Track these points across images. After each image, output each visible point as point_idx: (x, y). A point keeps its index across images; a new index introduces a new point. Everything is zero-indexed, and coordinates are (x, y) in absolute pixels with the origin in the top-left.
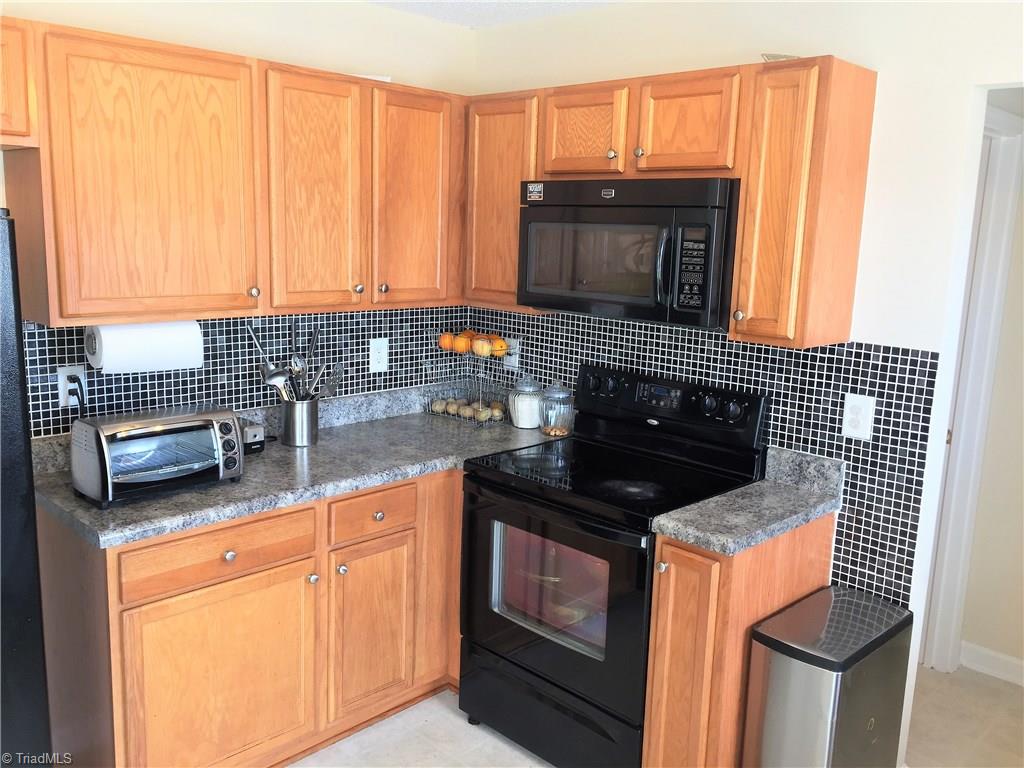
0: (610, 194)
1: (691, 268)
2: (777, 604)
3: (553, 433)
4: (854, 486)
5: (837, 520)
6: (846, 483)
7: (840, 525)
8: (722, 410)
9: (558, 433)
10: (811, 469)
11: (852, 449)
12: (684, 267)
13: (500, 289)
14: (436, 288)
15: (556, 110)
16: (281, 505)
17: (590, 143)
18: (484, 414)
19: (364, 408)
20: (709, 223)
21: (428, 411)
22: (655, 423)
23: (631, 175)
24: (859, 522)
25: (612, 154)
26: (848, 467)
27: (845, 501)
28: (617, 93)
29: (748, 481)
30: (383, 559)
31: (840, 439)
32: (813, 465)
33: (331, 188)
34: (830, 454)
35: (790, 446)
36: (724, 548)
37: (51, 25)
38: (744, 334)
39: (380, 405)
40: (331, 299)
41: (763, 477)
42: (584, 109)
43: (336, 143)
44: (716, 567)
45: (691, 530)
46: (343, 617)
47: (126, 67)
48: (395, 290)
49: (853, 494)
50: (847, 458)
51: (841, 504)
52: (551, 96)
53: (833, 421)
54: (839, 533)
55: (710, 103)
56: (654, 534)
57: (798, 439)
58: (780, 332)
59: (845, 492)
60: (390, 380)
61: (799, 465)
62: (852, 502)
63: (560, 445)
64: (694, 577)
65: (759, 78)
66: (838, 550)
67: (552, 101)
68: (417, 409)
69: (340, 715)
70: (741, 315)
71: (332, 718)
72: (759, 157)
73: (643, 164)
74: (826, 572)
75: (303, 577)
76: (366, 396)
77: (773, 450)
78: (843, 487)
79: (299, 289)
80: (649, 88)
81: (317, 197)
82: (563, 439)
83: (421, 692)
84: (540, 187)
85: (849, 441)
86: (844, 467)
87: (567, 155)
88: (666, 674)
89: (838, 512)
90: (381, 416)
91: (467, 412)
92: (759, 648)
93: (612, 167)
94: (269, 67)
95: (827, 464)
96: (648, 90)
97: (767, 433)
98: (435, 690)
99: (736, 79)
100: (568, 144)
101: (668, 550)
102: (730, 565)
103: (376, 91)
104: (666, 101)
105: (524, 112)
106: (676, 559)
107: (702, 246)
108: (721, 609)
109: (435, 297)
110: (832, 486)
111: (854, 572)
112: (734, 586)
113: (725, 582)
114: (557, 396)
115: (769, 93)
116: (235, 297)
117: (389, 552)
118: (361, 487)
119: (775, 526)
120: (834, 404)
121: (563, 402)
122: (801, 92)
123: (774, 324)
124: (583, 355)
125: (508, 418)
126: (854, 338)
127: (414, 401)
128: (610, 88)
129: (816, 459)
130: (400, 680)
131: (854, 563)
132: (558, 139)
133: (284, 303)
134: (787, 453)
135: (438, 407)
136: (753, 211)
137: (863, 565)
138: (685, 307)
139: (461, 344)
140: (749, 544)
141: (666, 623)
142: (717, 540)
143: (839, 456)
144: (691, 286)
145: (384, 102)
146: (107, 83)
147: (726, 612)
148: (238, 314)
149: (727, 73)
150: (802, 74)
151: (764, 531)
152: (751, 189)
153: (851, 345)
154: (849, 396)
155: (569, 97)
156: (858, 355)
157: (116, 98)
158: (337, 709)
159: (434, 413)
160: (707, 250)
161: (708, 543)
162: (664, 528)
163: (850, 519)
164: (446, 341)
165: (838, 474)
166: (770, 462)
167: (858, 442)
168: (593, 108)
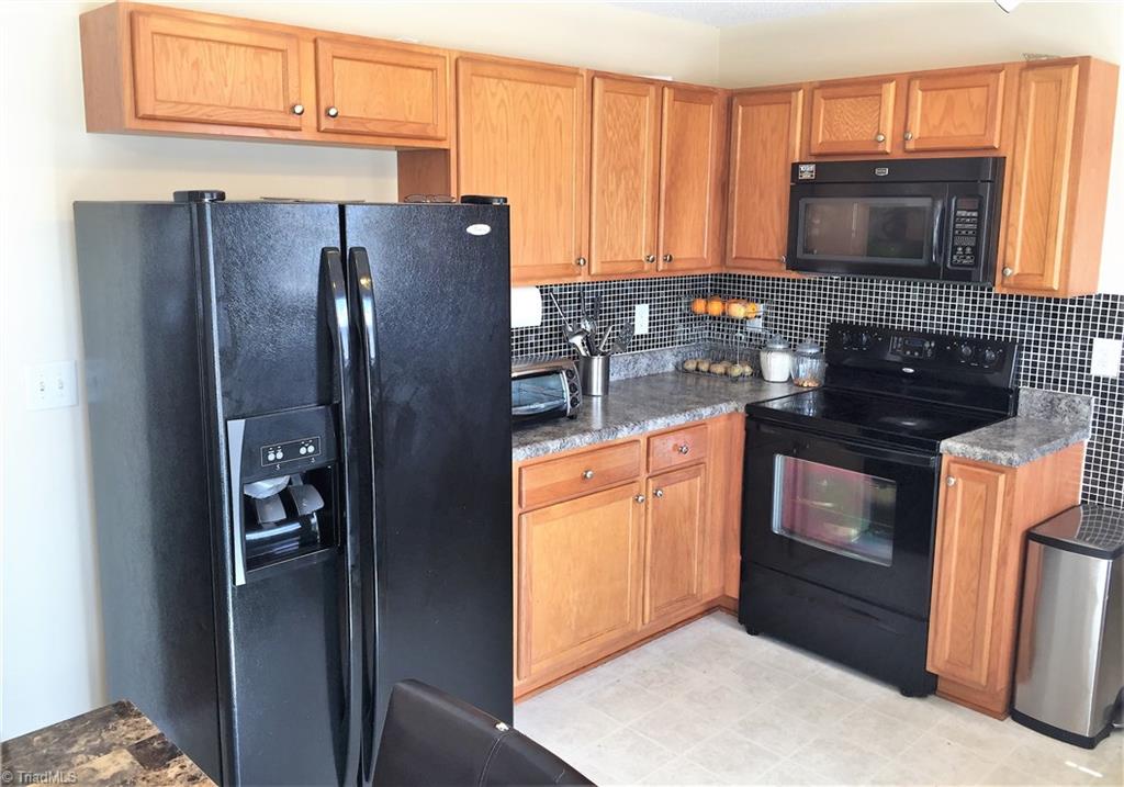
0: (884, 172)
1: (964, 232)
2: (1044, 515)
3: (805, 385)
4: (1102, 417)
5: (1086, 448)
6: (1095, 416)
7: (1089, 452)
8: (978, 356)
9: (810, 384)
10: (1063, 405)
11: (1101, 386)
12: (957, 232)
13: (762, 257)
14: (703, 258)
15: (822, 101)
16: (620, 435)
17: (856, 129)
18: (737, 370)
19: (631, 366)
20: (981, 194)
21: (681, 370)
22: (911, 371)
23: (899, 155)
24: (1107, 448)
25: (882, 138)
26: (1097, 401)
27: (1094, 431)
28: (885, 86)
29: (1005, 417)
30: (683, 487)
31: (1089, 378)
32: (1064, 402)
33: (633, 172)
34: (1079, 391)
35: (1040, 386)
36: (1010, 461)
37: (461, 52)
38: (1010, 287)
39: (643, 363)
40: (631, 268)
41: (1015, 414)
42: (852, 100)
43: (637, 137)
44: (1002, 478)
45: (977, 449)
46: (656, 533)
47: (506, 82)
48: (676, 260)
49: (1101, 425)
50: (1096, 394)
51: (1090, 434)
52: (818, 88)
53: (1082, 362)
54: (1088, 459)
55: (977, 95)
56: (941, 455)
57: (1048, 380)
58: (1046, 284)
59: (1094, 424)
60: (648, 342)
61: (1051, 402)
62: (1101, 432)
63: (811, 395)
64: (981, 488)
65: (1024, 74)
66: (1087, 474)
67: (818, 93)
68: (670, 368)
69: (653, 618)
70: (1009, 271)
71: (647, 620)
72: (1025, 138)
73: (911, 146)
74: (1076, 494)
75: (631, 499)
76: (633, 355)
77: (1024, 391)
78: (1092, 419)
79: (608, 260)
80: (918, 82)
81: (623, 182)
82: (814, 389)
83: (698, 611)
84: (812, 167)
85: (1097, 379)
86: (1093, 401)
87: (834, 139)
88: (953, 572)
89: (1087, 441)
90: (643, 373)
91: (719, 369)
92: (1034, 546)
93: (880, 149)
94: (596, 75)
95: (1077, 400)
96: (916, 84)
97: (1018, 376)
98: (710, 610)
99: (1002, 74)
100: (834, 129)
101: (955, 468)
102: (1014, 475)
103: (666, 90)
104: (934, 93)
105: (790, 103)
106: (962, 474)
107: (975, 214)
108: (1006, 513)
109: (701, 265)
110: (1082, 418)
111: (1102, 492)
112: (1016, 494)
113: (1010, 490)
114: (809, 351)
115: (1033, 85)
116: (567, 266)
117: (687, 482)
118: (672, 424)
119: (1046, 447)
120: (1083, 348)
121: (813, 356)
122: (1064, 86)
123: (1040, 278)
124: (831, 314)
125: (758, 375)
126: (1102, 290)
127: (668, 360)
128: (878, 82)
129: (1067, 396)
130: (693, 595)
131: (1103, 484)
132: (824, 126)
133: (599, 272)
134: (1038, 393)
135: (691, 366)
136: (1019, 184)
137: (1111, 486)
138: (958, 265)
139: (716, 308)
140: (1028, 460)
141: (953, 528)
142: (1003, 457)
143: (1088, 392)
144: (964, 248)
145: (672, 98)
146: (493, 95)
147: (1010, 515)
148: (567, 281)
149: (995, 70)
150: (1064, 71)
151: (1038, 450)
152: (1017, 164)
153: (1099, 297)
154: (1097, 340)
155: (835, 89)
156: (1105, 305)
157: (499, 107)
158: (651, 613)
159: (687, 371)
160: (980, 217)
161: (995, 458)
162: (952, 450)
163: (1099, 446)
164: (699, 306)
165: (1087, 407)
166: (1022, 401)
167: (1106, 380)
168: (860, 99)
